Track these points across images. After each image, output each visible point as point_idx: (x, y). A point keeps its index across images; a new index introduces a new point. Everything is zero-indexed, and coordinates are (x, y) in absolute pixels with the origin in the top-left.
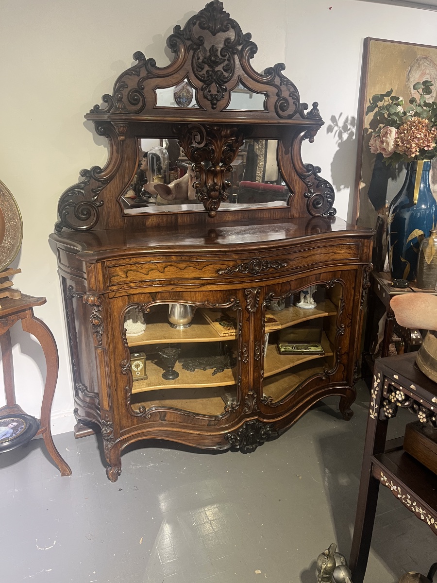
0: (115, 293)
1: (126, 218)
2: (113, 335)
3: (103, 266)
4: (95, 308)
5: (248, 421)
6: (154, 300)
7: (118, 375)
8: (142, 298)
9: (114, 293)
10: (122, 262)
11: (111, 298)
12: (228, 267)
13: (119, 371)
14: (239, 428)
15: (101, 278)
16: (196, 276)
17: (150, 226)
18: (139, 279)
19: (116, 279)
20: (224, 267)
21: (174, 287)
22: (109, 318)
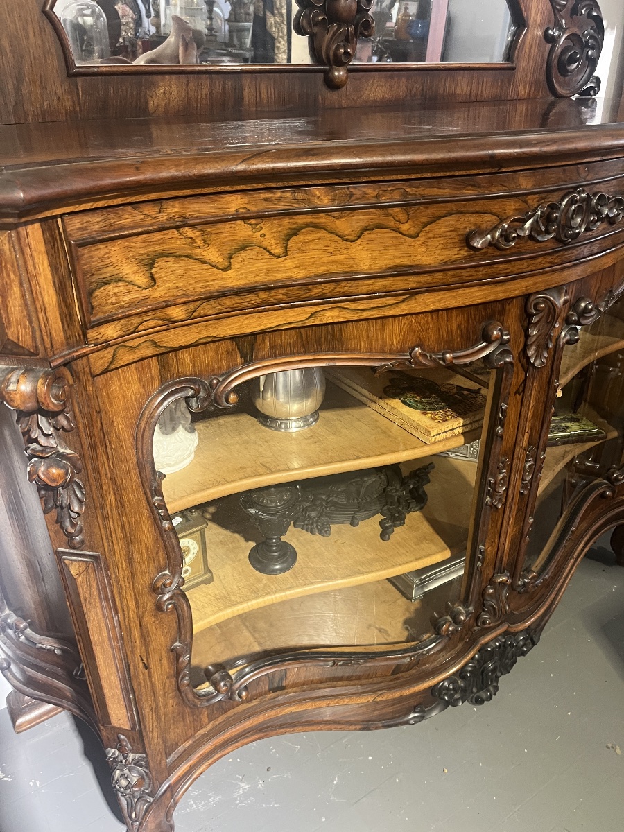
0: (111, 350)
1: (80, 80)
2: (121, 503)
3: (53, 240)
4: (43, 422)
5: (487, 644)
6: (248, 359)
7: (149, 620)
8: (207, 358)
9: (108, 354)
10: (128, 218)
11: (102, 373)
12: (502, 220)
13: (150, 605)
14: (466, 664)
15: (49, 297)
16: (398, 262)
17: (161, 111)
18: (197, 288)
19: (111, 297)
20: (487, 221)
21: (316, 308)
22: (100, 451)
